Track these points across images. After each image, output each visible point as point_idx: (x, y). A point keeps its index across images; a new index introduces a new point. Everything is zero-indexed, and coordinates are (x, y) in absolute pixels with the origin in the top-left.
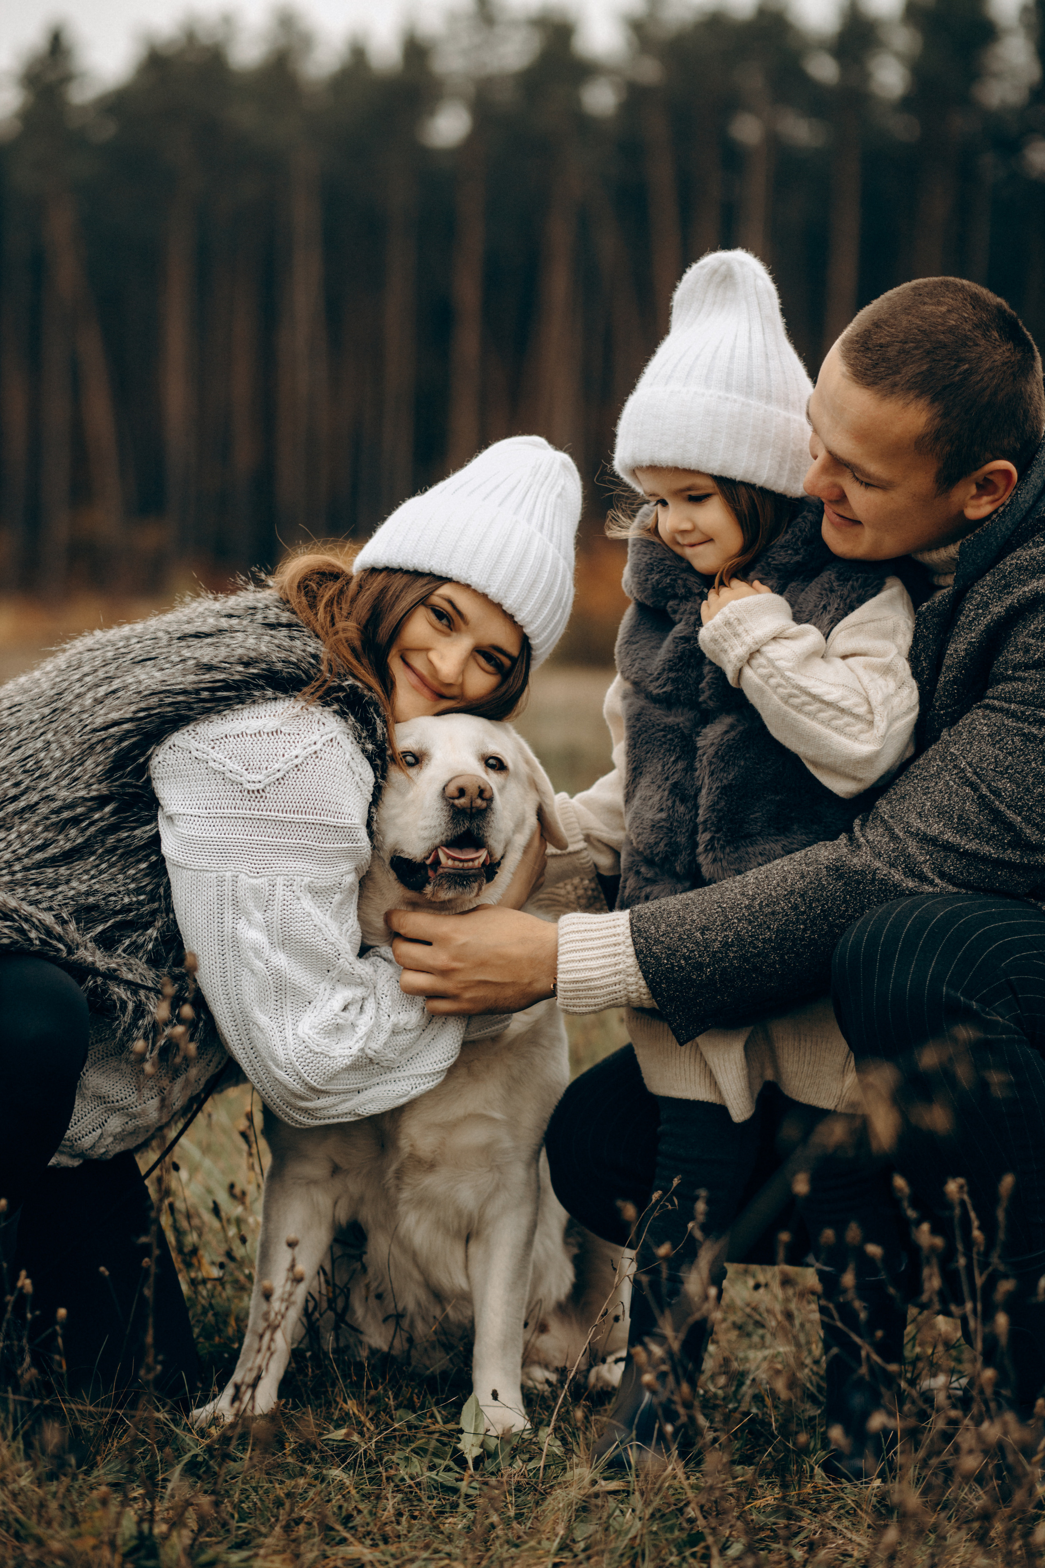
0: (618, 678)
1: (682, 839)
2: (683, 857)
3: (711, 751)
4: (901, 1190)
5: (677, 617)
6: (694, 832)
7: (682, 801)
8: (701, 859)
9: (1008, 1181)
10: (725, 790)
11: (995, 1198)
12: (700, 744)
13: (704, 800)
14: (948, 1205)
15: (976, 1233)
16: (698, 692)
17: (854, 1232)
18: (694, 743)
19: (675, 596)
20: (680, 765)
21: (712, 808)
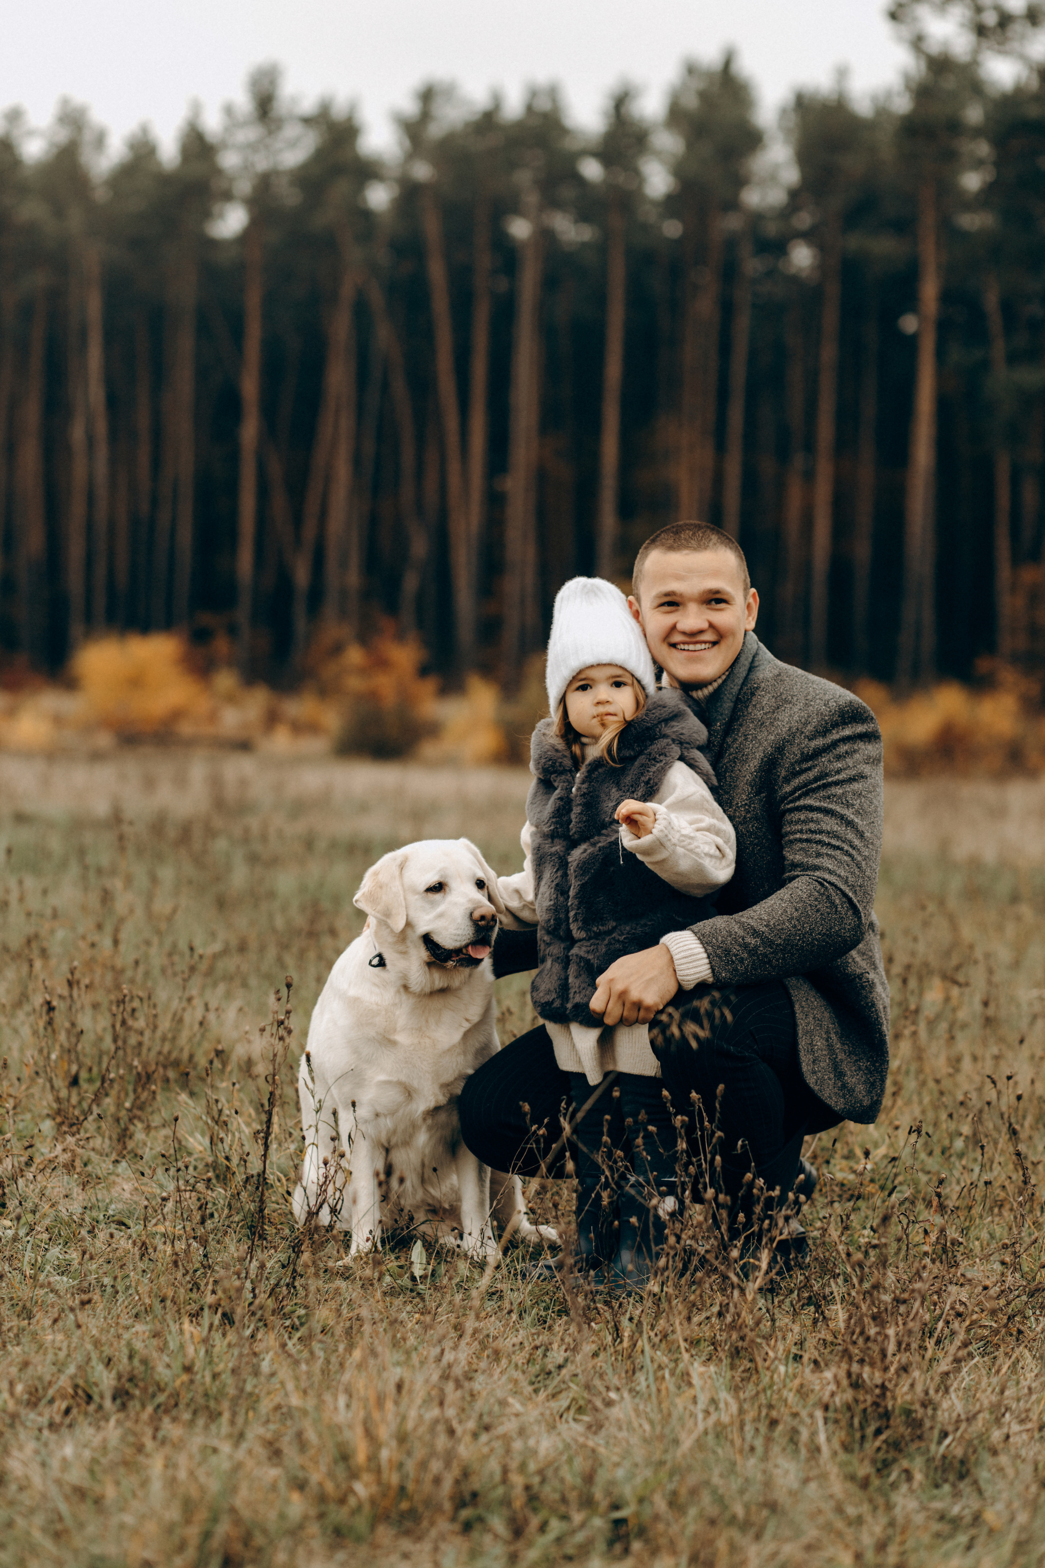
0: (528, 823)
1: (562, 916)
2: (563, 926)
3: (575, 864)
4: (666, 1097)
5: (556, 784)
6: (568, 912)
7: (562, 894)
8: (572, 927)
9: (721, 1087)
10: (583, 887)
11: (715, 1096)
12: (570, 860)
13: (572, 893)
14: (692, 1105)
15: (706, 1123)
16: (568, 830)
17: (642, 1116)
18: (566, 860)
19: (555, 772)
20: (559, 874)
21: (575, 897)
